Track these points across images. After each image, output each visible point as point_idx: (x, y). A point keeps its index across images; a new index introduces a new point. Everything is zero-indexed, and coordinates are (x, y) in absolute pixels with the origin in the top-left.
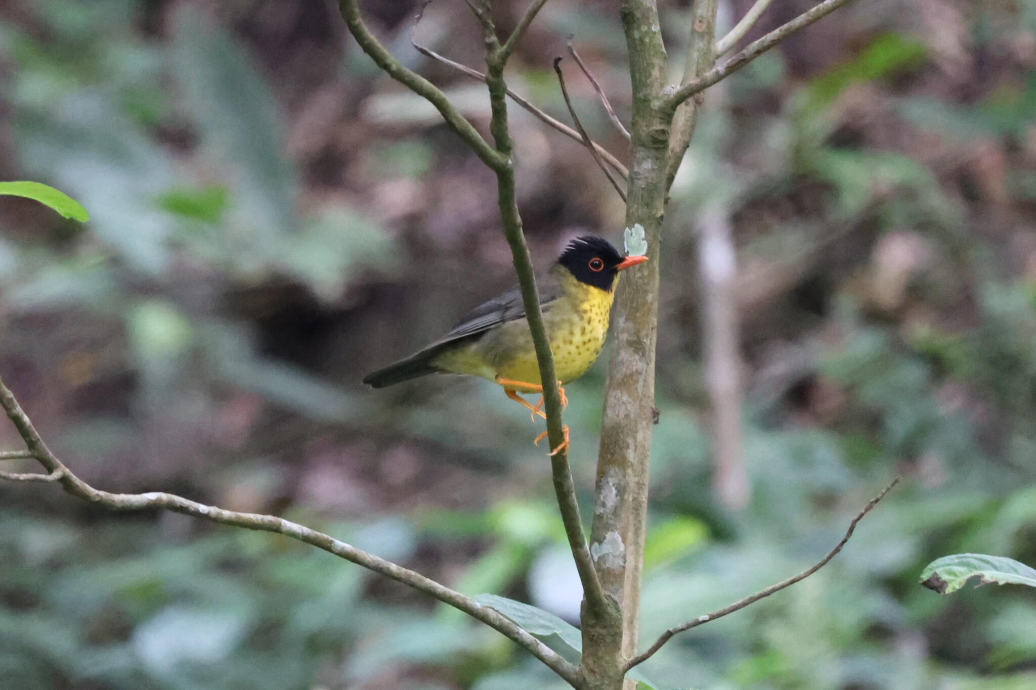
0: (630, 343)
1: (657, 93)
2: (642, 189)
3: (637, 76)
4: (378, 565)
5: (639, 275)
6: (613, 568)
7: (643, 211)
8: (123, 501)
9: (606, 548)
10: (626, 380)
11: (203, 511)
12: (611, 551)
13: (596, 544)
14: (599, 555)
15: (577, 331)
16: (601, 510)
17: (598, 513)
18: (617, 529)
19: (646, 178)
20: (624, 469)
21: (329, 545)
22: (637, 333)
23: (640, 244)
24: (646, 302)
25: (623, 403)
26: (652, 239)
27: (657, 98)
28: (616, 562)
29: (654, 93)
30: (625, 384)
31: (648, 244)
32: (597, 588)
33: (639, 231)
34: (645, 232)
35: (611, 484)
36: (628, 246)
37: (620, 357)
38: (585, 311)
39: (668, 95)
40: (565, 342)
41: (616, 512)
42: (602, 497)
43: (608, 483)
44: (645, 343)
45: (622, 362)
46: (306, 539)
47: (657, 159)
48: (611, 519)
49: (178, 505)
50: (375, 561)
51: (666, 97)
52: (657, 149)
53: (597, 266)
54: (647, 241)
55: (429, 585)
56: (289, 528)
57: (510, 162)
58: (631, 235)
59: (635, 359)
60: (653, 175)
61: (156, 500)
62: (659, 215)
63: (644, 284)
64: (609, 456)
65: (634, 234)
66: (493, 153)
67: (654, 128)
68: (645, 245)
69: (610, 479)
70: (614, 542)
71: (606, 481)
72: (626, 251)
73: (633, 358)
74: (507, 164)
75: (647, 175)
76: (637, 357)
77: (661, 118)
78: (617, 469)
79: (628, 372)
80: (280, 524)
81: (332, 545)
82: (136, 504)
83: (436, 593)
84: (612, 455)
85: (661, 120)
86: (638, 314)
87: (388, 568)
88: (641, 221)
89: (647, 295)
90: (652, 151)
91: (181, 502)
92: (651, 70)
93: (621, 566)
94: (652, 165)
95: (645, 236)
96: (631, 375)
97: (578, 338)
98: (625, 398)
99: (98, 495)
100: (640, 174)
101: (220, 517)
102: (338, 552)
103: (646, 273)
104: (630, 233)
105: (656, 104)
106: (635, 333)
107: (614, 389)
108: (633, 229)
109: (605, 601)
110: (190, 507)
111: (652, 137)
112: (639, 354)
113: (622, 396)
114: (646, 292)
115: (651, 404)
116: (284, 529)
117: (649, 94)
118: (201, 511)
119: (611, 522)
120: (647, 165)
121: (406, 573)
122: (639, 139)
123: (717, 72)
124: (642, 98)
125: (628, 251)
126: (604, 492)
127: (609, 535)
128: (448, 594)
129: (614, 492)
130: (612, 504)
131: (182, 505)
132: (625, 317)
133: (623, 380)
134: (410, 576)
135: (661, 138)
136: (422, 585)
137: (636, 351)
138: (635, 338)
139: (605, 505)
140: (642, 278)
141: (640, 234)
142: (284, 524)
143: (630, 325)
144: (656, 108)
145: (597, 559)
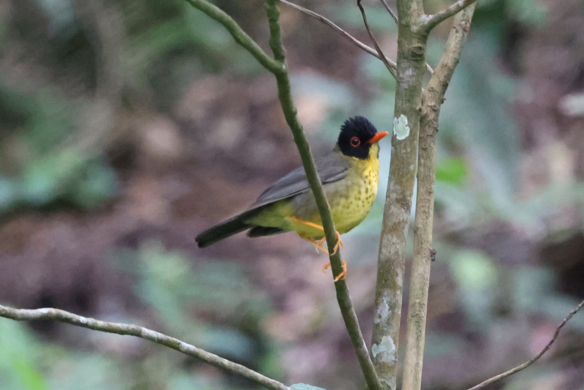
0: (398, 201)
1: (416, 21)
2: (406, 89)
3: (401, 8)
4: (215, 360)
5: (404, 151)
6: (387, 362)
7: (406, 106)
8: (23, 315)
9: (382, 348)
10: (395, 227)
11: (82, 321)
12: (385, 350)
13: (375, 345)
14: (377, 353)
15: (363, 190)
16: (377, 321)
17: (376, 322)
18: (389, 334)
19: (408, 81)
20: (395, 291)
21: (177, 346)
22: (403, 193)
23: (404, 129)
24: (409, 171)
25: (393, 243)
26: (412, 125)
27: (415, 24)
28: (389, 358)
29: (413, 20)
30: (394, 230)
31: (410, 129)
32: (375, 376)
33: (404, 119)
34: (408, 120)
35: (385, 302)
36: (396, 131)
37: (391, 210)
38: (367, 177)
39: (424, 22)
40: (356, 199)
41: (389, 322)
42: (379, 311)
43: (383, 300)
44: (409, 200)
45: (392, 214)
46: (160, 342)
47: (416, 68)
48: (385, 327)
49: (64, 316)
50: (211, 358)
51: (422, 23)
52: (417, 61)
53: (355, 143)
54: (410, 127)
55: (252, 375)
56: (148, 333)
57: (284, 67)
58: (398, 122)
59: (402, 212)
60: (414, 79)
61: (48, 313)
62: (418, 108)
63: (408, 158)
64: (383, 282)
65: (400, 122)
66: (271, 59)
67: (414, 46)
68: (408, 130)
69: (384, 298)
70: (387, 344)
71: (382, 299)
72: (395, 134)
73: (400, 211)
74: (282, 68)
75: (409, 79)
76: (403, 210)
77: (418, 39)
78: (389, 292)
79: (397, 221)
80: (141, 331)
81: (180, 346)
82: (33, 316)
83: (258, 381)
84: (386, 281)
85: (419, 40)
86: (404, 180)
87: (222, 363)
88: (405, 113)
89: (410, 166)
90: (412, 62)
91: (66, 315)
92: (411, 5)
93: (393, 360)
94: (412, 72)
95: (408, 123)
96: (399, 223)
97: (363, 196)
98: (395, 240)
99: (4, 310)
100: (404, 79)
101: (95, 325)
102: (183, 351)
103: (409, 150)
104: (397, 121)
105: (415, 28)
106: (401, 193)
107: (387, 234)
108: (399, 118)
109: (381, 386)
110: (73, 319)
111: (412, 52)
112: (405, 209)
113: (392, 238)
114: (409, 164)
115: (429, 246)
116: (143, 334)
117: (409, 21)
118: (81, 321)
119: (385, 329)
120: (409, 72)
121: (235, 366)
122: (403, 54)
123: (458, 6)
124: (404, 24)
125: (396, 135)
126: (380, 307)
127: (384, 339)
128: (266, 381)
129: (387, 307)
130: (386, 316)
131: (67, 317)
132: (394, 181)
133: (393, 227)
134: (238, 368)
135: (419, 53)
136: (247, 375)
137: (403, 206)
138: (402, 197)
139: (381, 317)
140: (406, 153)
141: (404, 122)
142: (144, 331)
143: (398, 187)
144: (415, 31)
145: (376, 355)
